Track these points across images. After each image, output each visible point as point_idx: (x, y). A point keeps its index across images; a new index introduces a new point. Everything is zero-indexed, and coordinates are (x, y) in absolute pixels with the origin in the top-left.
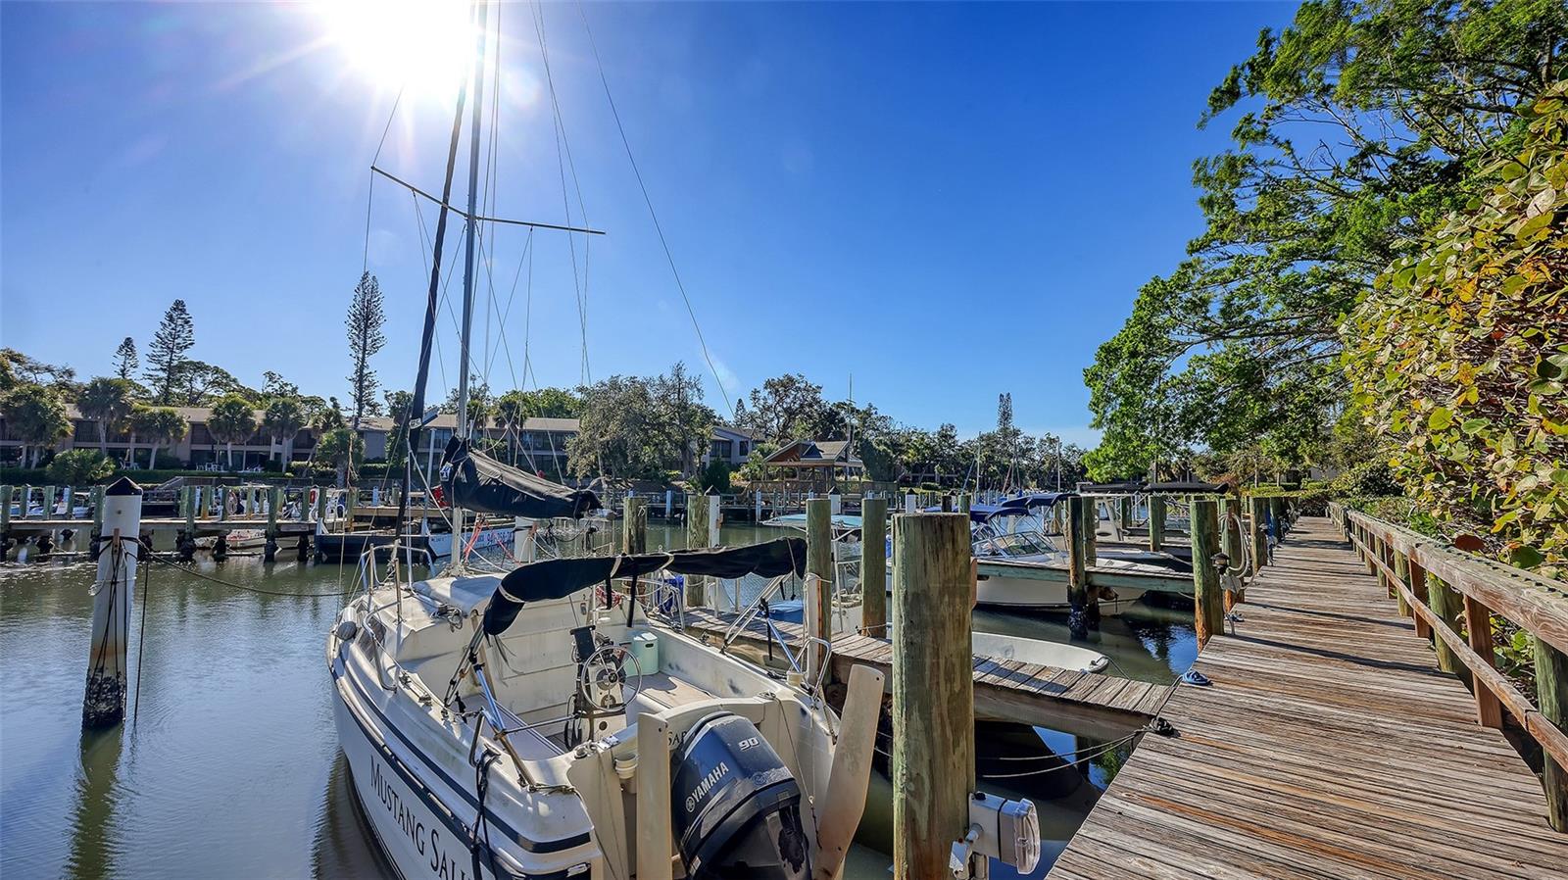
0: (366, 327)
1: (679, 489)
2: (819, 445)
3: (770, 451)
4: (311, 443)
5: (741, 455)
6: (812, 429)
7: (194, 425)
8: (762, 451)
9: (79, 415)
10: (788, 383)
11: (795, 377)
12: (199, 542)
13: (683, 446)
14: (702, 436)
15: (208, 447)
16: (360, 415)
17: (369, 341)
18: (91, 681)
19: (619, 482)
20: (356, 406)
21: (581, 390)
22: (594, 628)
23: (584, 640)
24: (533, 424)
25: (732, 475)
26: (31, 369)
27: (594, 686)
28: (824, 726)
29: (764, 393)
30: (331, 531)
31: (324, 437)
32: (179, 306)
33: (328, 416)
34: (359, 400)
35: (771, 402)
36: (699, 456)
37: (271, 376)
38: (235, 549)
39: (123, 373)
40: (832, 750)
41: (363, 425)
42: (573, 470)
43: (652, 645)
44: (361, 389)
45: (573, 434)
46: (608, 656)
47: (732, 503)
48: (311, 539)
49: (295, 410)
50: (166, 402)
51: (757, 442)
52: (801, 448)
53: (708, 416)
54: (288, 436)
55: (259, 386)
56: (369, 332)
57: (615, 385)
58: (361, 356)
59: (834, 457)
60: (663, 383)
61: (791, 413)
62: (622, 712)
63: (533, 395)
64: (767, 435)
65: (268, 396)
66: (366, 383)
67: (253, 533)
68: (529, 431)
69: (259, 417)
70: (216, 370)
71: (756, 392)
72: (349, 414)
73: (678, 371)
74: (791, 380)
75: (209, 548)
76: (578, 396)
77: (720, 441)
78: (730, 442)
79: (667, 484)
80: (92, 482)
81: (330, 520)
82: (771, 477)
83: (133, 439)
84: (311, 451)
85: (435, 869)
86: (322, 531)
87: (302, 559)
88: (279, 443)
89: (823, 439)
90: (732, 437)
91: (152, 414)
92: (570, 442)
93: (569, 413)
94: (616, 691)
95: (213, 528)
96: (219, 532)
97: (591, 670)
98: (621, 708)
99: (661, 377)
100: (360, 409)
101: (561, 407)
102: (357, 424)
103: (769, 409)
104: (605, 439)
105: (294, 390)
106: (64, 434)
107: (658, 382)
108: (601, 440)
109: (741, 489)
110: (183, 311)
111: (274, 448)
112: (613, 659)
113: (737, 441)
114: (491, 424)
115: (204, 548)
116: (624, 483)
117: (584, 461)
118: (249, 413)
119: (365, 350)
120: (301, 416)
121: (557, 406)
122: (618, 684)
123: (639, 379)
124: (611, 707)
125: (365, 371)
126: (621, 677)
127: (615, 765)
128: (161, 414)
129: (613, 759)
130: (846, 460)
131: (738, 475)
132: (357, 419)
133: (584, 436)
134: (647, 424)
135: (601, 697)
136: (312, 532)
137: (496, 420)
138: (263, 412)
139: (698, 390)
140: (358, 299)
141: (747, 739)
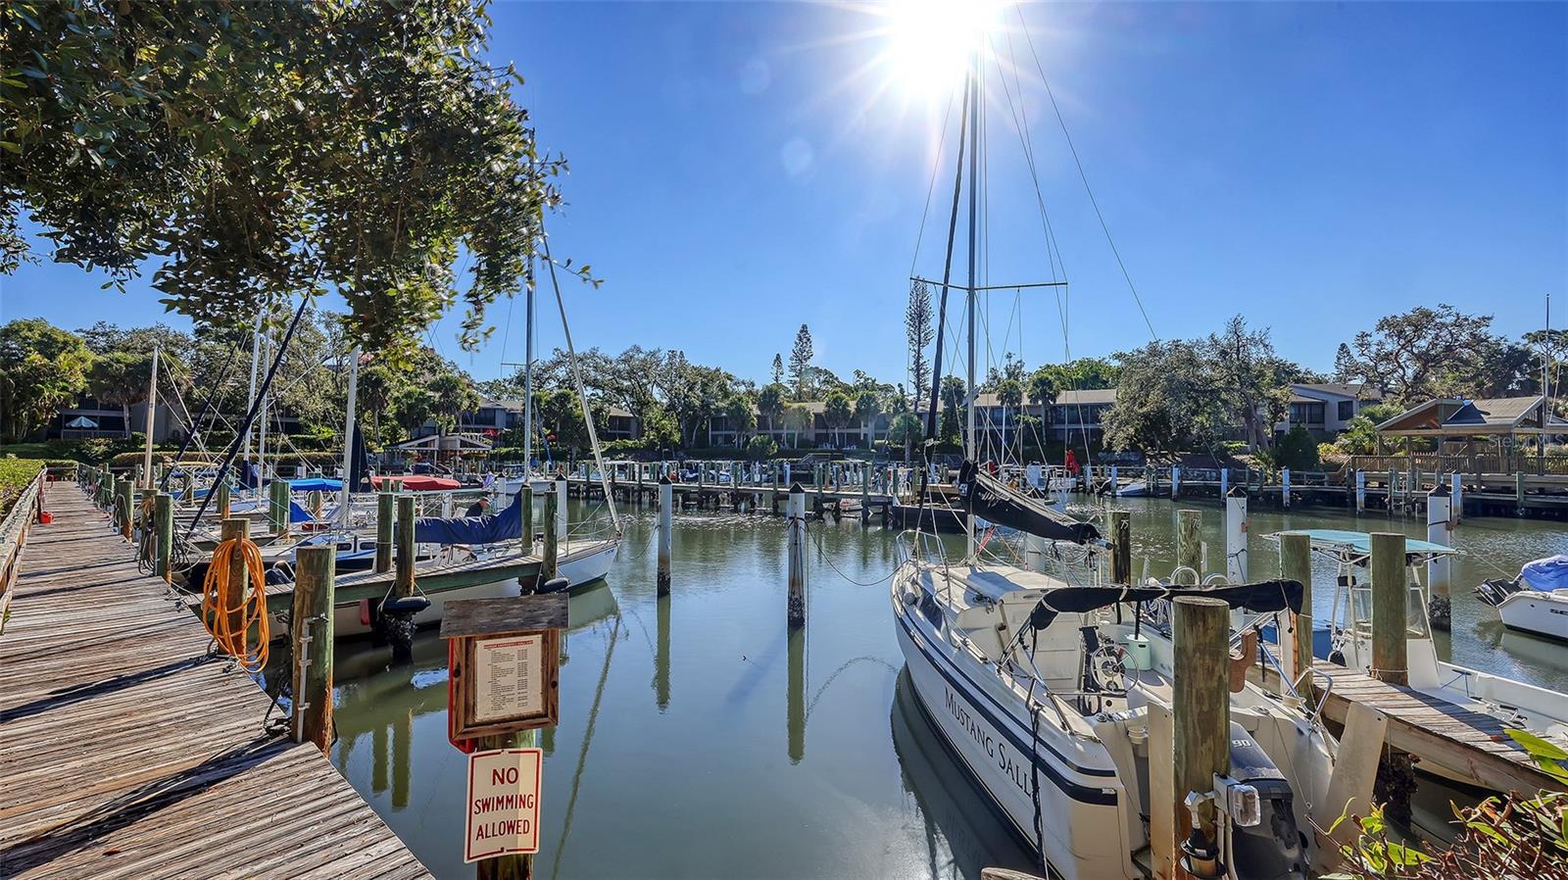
0: (920, 323)
1: (1242, 465)
2: (1480, 404)
3: (1387, 414)
4: (887, 425)
5: (1340, 419)
6: (1473, 379)
7: (816, 415)
8: (1372, 416)
9: (759, 413)
10: (1422, 320)
11: (1434, 309)
12: (825, 505)
13: (1248, 413)
14: (1274, 400)
15: (824, 431)
16: (918, 397)
17: (922, 335)
18: (790, 599)
19: (1164, 456)
20: (915, 391)
21: (1118, 357)
22: (1097, 628)
23: (1090, 635)
24: (1066, 398)
25: (1322, 448)
26: (735, 384)
27: (1100, 672)
28: (1322, 749)
29: (1378, 337)
30: (902, 503)
31: (895, 421)
32: (804, 327)
33: (896, 403)
34: (918, 387)
35: (1390, 346)
36: (1272, 425)
37: (858, 373)
38: (845, 511)
39: (777, 379)
40: (1330, 770)
41: (920, 408)
42: (1109, 444)
43: (1144, 646)
44: (918, 376)
45: (1108, 406)
46: (1110, 652)
47: (1322, 484)
48: (889, 507)
49: (874, 400)
50: (800, 400)
51: (1369, 402)
52: (1442, 411)
53: (1285, 374)
54: (871, 421)
55: (850, 380)
56: (922, 327)
57: (1154, 351)
58: (916, 348)
59: (1511, 421)
60: (1215, 342)
61: (1426, 360)
62: (1124, 696)
63: (1066, 367)
64: (1384, 393)
65: (857, 389)
66: (922, 371)
67: (854, 501)
68: (1064, 405)
69: (852, 406)
70: (826, 372)
71: (1364, 335)
72: (911, 398)
73: (1236, 327)
74: (1428, 315)
75: (830, 510)
76: (1116, 364)
77: (1304, 404)
78: (1323, 405)
79: (1226, 458)
80: (768, 457)
81: (901, 494)
82: (1390, 450)
83: (785, 427)
84: (886, 432)
85: (1003, 768)
86: (897, 503)
87: (885, 524)
88: (866, 426)
89: (1494, 394)
90: (1325, 397)
91: (794, 409)
92: (1105, 415)
93: (1105, 382)
94: (1117, 678)
95: (832, 497)
96: (835, 499)
97: (1097, 659)
98: (1123, 693)
99: (1212, 336)
100: (919, 393)
101: (1096, 377)
102: (916, 408)
103: (1387, 357)
104: (1145, 409)
105: (874, 381)
106: (753, 425)
107: (1208, 343)
108: (1141, 411)
109: (1337, 466)
110: (807, 332)
111: (863, 430)
112: (1114, 654)
113: (1334, 402)
114: (1026, 401)
115: (828, 510)
116: (1170, 457)
117: (1121, 434)
118: (846, 404)
119: (920, 343)
120: (879, 404)
121: (1092, 377)
122: (1119, 674)
123: (1184, 342)
124: (1115, 690)
125: (921, 361)
126: (1121, 669)
127: (1128, 733)
128: (799, 408)
129: (1126, 729)
130: (1539, 424)
131: (1334, 447)
132: (916, 403)
133: (1120, 408)
134: (1196, 391)
135: (1107, 681)
136: (891, 503)
137: (1029, 397)
138: (855, 402)
139: (1266, 346)
140: (913, 300)
141: (1240, 739)
